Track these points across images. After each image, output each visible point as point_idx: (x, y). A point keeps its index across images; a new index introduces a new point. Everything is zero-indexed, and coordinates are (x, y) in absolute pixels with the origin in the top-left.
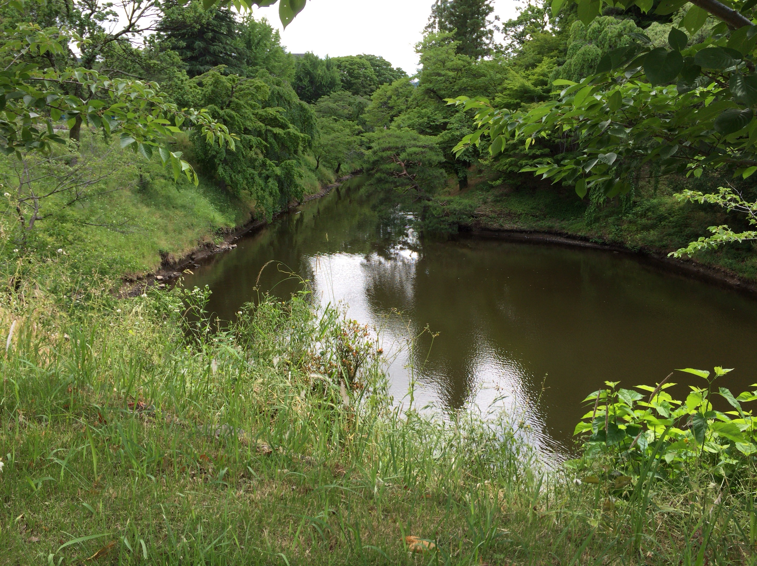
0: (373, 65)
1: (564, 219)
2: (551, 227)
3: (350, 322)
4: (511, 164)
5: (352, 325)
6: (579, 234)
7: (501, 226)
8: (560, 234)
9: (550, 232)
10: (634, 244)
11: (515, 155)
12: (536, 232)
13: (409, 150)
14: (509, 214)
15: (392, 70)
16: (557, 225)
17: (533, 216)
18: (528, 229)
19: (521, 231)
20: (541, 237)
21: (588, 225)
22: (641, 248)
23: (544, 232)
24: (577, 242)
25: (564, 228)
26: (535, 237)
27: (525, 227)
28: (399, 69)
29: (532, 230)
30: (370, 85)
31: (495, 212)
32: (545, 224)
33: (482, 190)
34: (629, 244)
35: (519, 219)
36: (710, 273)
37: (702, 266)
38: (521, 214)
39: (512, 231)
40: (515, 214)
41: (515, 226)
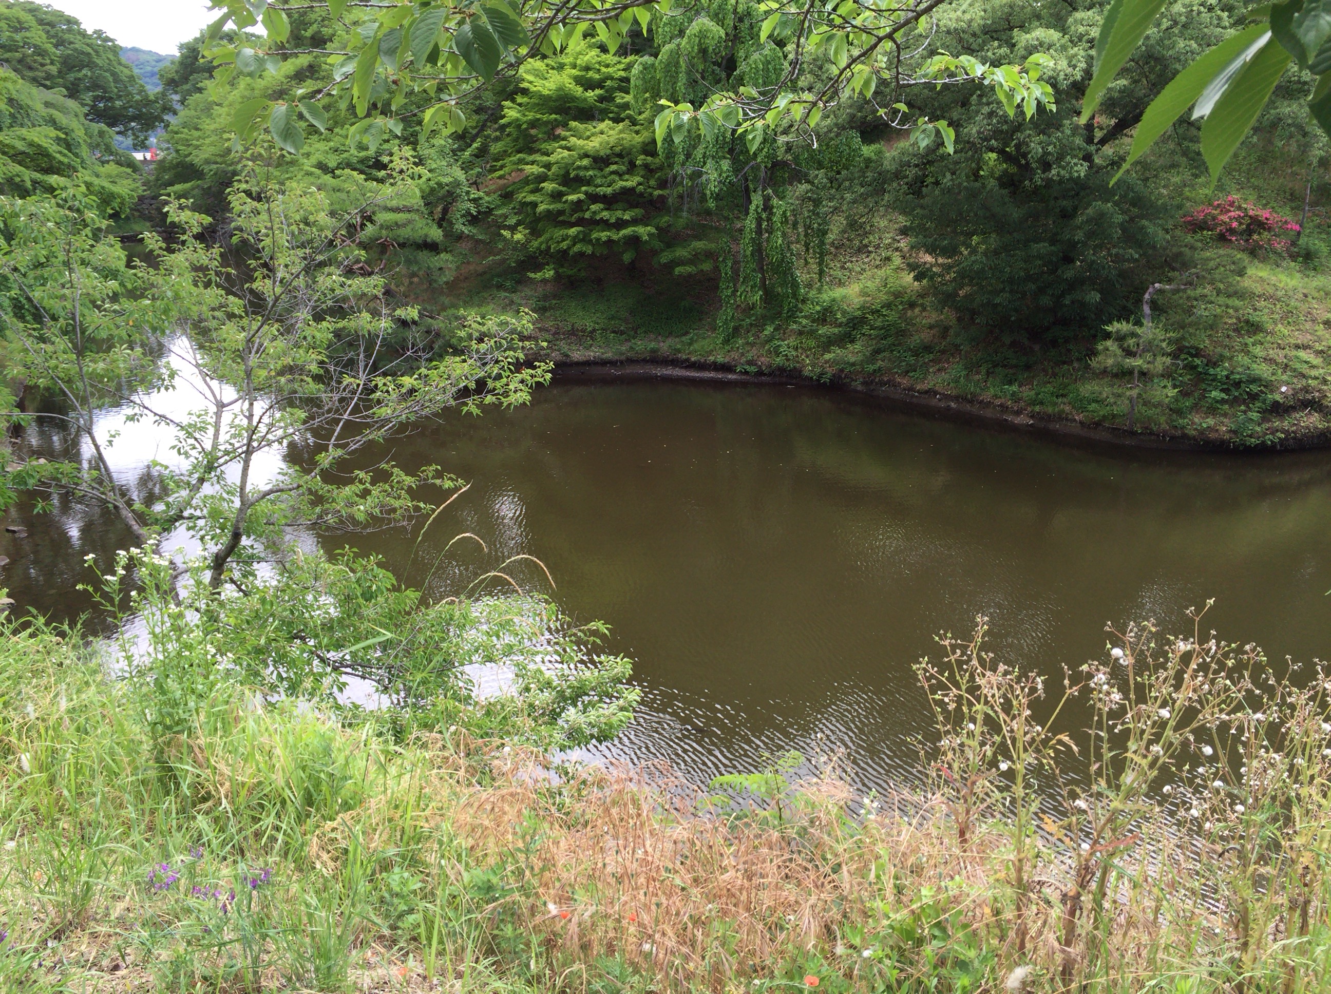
1: (670, 334)
2: (653, 351)
4: (575, 240)
6: (712, 358)
7: (567, 356)
8: (674, 363)
9: (655, 359)
10: (818, 370)
12: (630, 361)
14: (573, 332)
16: (665, 346)
17: (614, 332)
18: (616, 357)
19: (604, 363)
20: (640, 370)
21: (726, 341)
22: (834, 375)
23: (645, 361)
25: (679, 351)
26: (629, 370)
27: (609, 355)
29: (623, 358)
31: (547, 330)
32: (643, 345)
34: (807, 371)
35: (592, 339)
37: (956, 398)
38: (594, 330)
39: (587, 363)
40: (583, 331)
41: (593, 353)
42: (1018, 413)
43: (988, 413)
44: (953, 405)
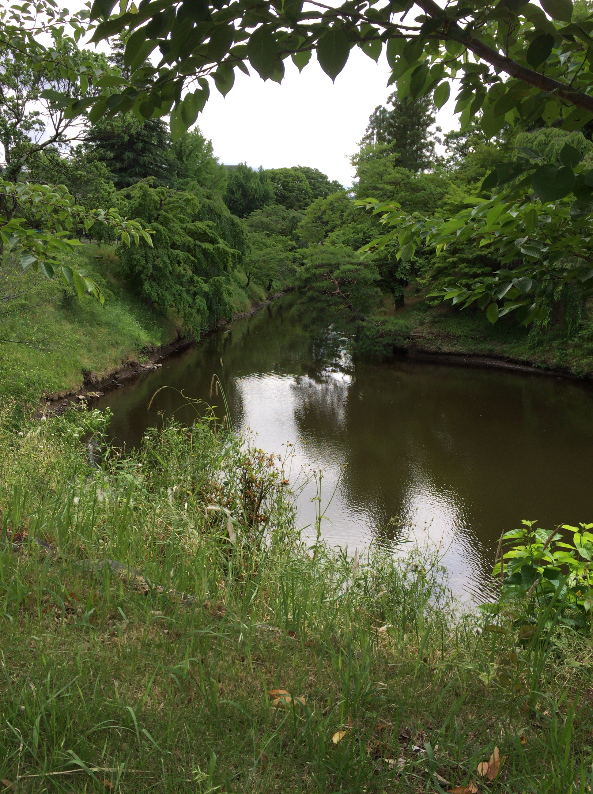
0: (308, 178)
1: (505, 343)
2: (492, 351)
3: (256, 451)
4: (450, 284)
5: (257, 454)
6: (522, 358)
7: (439, 348)
8: (501, 358)
9: (491, 356)
10: (579, 370)
11: (455, 274)
12: (475, 355)
13: (343, 268)
14: (447, 336)
15: (328, 183)
16: (498, 348)
17: (472, 338)
18: (467, 352)
19: (460, 355)
20: (480, 361)
21: (530, 349)
22: (587, 374)
23: (485, 356)
24: (519, 367)
25: (505, 352)
26: (474, 360)
27: (464, 350)
28: (335, 182)
29: (472, 353)
30: (304, 199)
31: (432, 334)
32: (486, 347)
33: (419, 310)
34: (574, 370)
35: (458, 341)
38: (460, 336)
39: (450, 354)
40: (454, 336)
41: (454, 349)
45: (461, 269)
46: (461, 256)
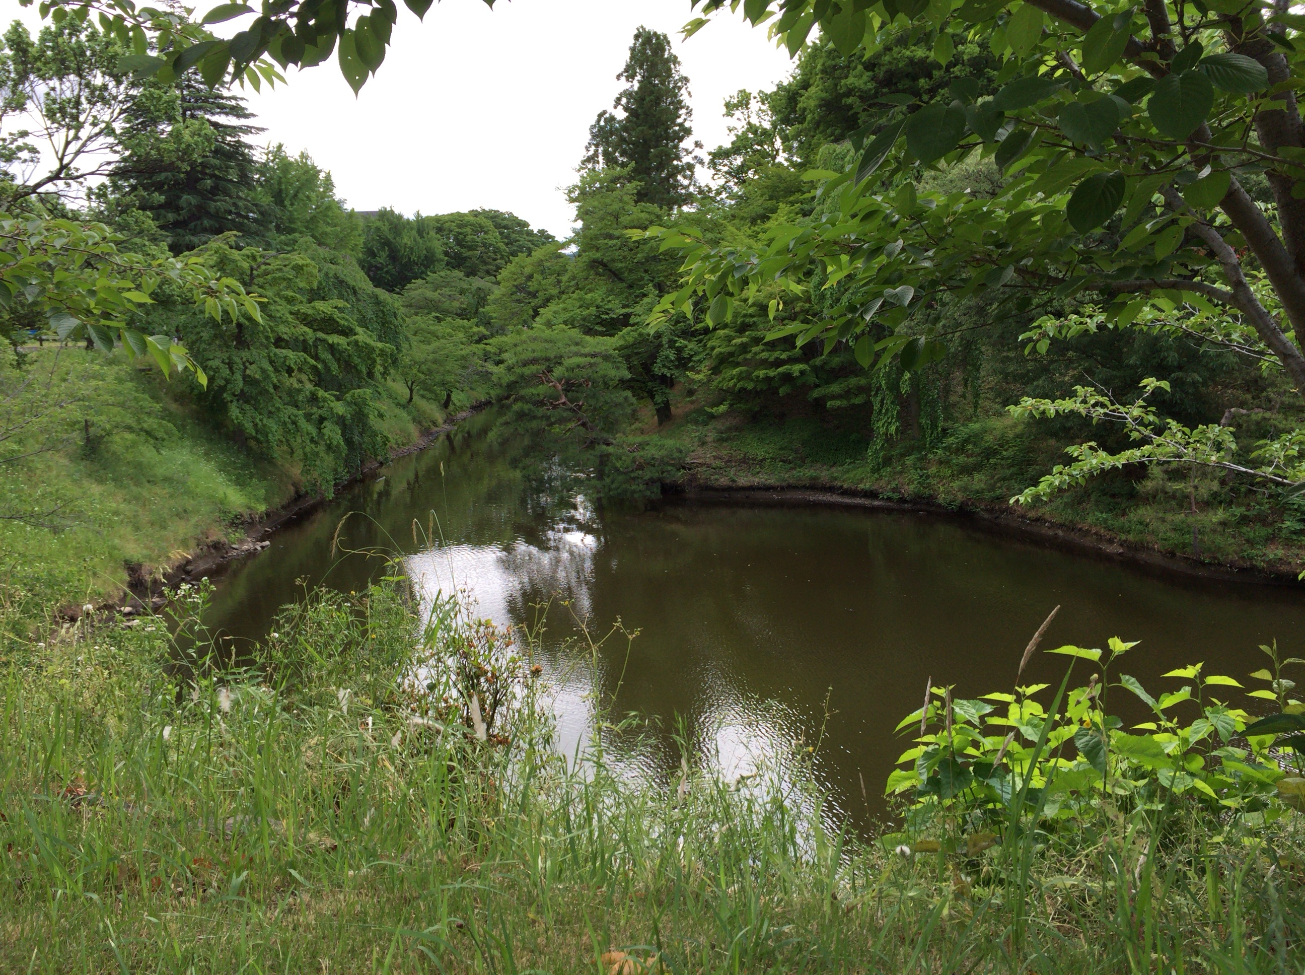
0: (498, 226)
1: (835, 464)
2: (815, 478)
3: (480, 625)
4: (740, 378)
5: (482, 629)
6: (861, 486)
7: (734, 481)
8: (831, 489)
9: (814, 486)
10: (949, 498)
11: (746, 362)
12: (791, 487)
13: (568, 362)
14: (744, 461)
15: (530, 233)
16: (824, 474)
17: (783, 461)
18: (778, 484)
19: (768, 488)
20: (799, 495)
21: (876, 470)
22: (962, 503)
23: (805, 488)
24: (858, 501)
25: (836, 479)
26: (790, 495)
27: (772, 481)
28: (542, 232)
29: (784, 484)
30: (495, 260)
31: (720, 458)
32: (806, 473)
33: (696, 422)
34: (941, 498)
35: (761, 467)
36: (1074, 536)
37: (1061, 526)
38: (764, 459)
39: (751, 488)
40: (754, 459)
41: (756, 480)
42: (1111, 541)
43: (1088, 542)
44: (1060, 533)
45: (756, 354)
46: (754, 334)
